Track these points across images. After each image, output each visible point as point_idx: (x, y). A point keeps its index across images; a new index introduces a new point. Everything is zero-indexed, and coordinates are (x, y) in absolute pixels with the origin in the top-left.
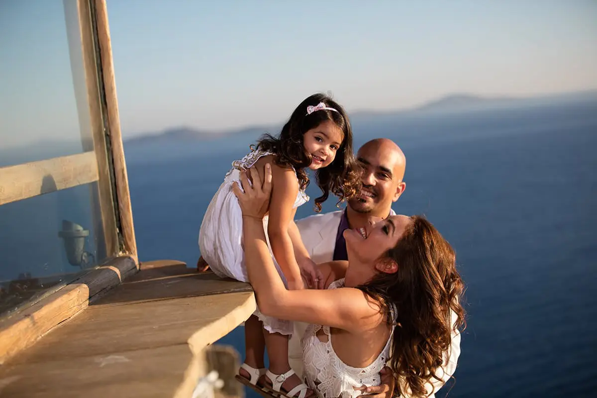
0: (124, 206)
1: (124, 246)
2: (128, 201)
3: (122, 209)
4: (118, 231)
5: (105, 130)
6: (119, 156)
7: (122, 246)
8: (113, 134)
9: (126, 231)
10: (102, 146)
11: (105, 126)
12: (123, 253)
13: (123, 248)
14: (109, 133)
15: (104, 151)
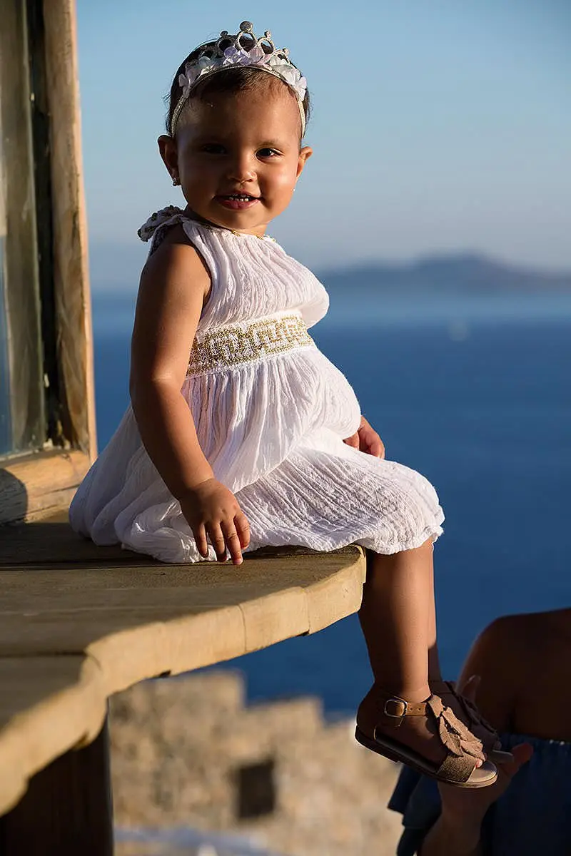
0: (69, 316)
1: (60, 428)
2: (83, 302)
3: (63, 325)
4: (47, 384)
5: (33, 98)
6: (67, 174)
7: (55, 425)
8: (56, 113)
9: (70, 385)
10: (21, 142)
11: (35, 89)
12: (55, 443)
13: (56, 431)
14: (42, 109)
15: (26, 159)
